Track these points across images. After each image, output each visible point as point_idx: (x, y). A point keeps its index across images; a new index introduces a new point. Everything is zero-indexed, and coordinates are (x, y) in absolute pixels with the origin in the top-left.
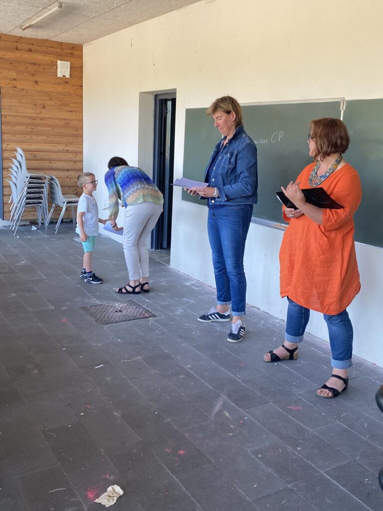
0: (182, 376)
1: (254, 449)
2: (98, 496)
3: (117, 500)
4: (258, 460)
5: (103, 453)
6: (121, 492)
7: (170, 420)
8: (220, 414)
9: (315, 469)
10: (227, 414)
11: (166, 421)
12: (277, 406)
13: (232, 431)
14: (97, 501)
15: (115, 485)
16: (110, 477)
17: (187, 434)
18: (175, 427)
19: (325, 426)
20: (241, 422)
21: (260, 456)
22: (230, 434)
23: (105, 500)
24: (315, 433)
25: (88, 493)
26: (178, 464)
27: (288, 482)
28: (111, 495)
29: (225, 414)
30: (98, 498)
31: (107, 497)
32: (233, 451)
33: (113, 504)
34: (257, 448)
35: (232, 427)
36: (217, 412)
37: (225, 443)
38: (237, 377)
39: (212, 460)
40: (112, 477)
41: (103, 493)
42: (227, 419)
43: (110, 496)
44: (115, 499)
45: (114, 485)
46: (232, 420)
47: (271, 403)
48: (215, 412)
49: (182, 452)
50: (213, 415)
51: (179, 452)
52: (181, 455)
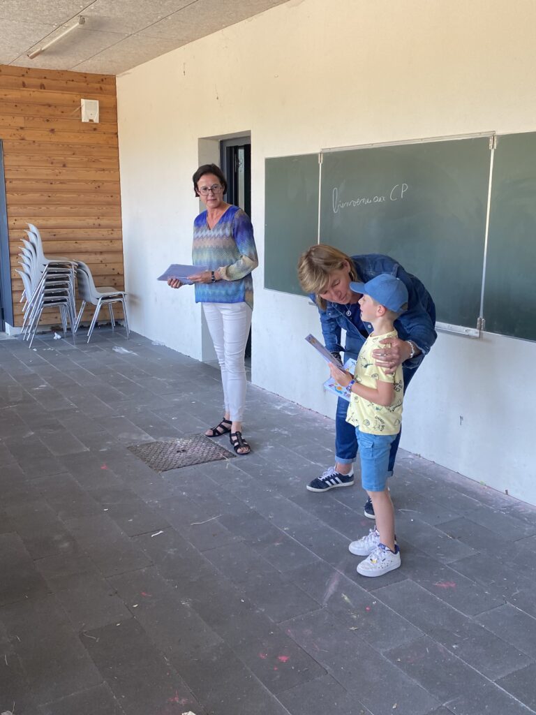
0: (277, 544)
1: (389, 649)
4: (395, 666)
5: (168, 665)
7: (263, 610)
8: (335, 598)
9: (482, 678)
10: (346, 598)
11: (258, 612)
12: (417, 582)
13: (355, 624)
15: (190, 712)
16: (180, 700)
17: (289, 631)
18: (272, 621)
19: (492, 610)
20: (368, 609)
21: (398, 660)
22: (353, 628)
24: (477, 622)
26: (278, 677)
27: (444, 699)
29: (344, 597)
32: (358, 653)
34: (393, 648)
35: (355, 617)
36: (332, 596)
37: (346, 642)
39: (328, 668)
40: (183, 700)
42: (347, 605)
45: (187, 712)
46: (354, 607)
47: (408, 579)
48: (328, 596)
49: (283, 659)
50: (326, 600)
51: (280, 658)
52: (283, 662)
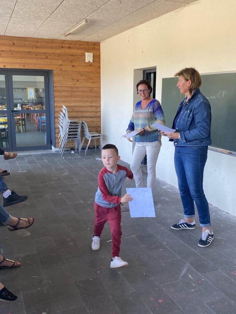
0: (161, 250)
1: (208, 301)
4: (211, 309)
5: (111, 299)
7: (153, 279)
8: (185, 276)
10: (190, 276)
11: (150, 279)
12: (224, 272)
13: (194, 288)
17: (164, 289)
18: (156, 283)
20: (200, 282)
21: (213, 306)
22: (193, 290)
26: (158, 309)
29: (189, 276)
32: (194, 302)
34: (210, 301)
35: (194, 285)
36: (184, 275)
37: (189, 296)
38: (197, 251)
39: (180, 307)
42: (190, 279)
46: (193, 281)
47: (220, 270)
48: (182, 275)
49: (161, 301)
50: (181, 276)
51: (159, 301)
52: (160, 303)
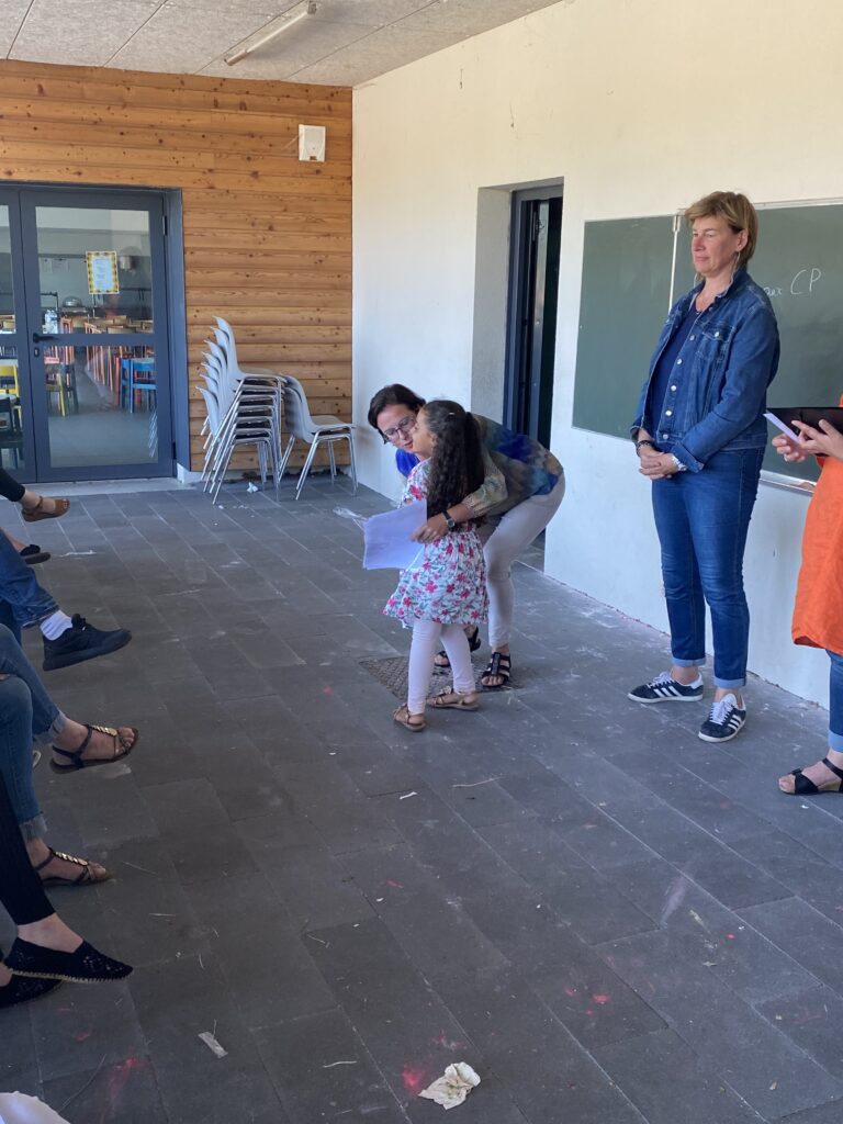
0: (589, 826)
1: (763, 1001)
2: (426, 1084)
3: (467, 1096)
4: (774, 1027)
5: (430, 990)
6: (476, 1079)
7: (569, 924)
8: (680, 916)
10: (697, 918)
11: (560, 925)
12: (810, 903)
13: (711, 957)
14: (424, 1094)
15: (462, 1063)
16: (449, 1043)
17: (609, 958)
18: (583, 940)
20: (731, 936)
21: (780, 1018)
22: (708, 964)
23: (442, 1095)
25: (404, 1075)
26: (593, 1024)
28: (454, 1083)
29: (693, 916)
30: (426, 1089)
31: (446, 1089)
32: (716, 1001)
33: (459, 1103)
34: (771, 999)
35: (711, 946)
36: (674, 912)
37: (697, 983)
38: (714, 833)
39: (668, 1019)
40: (453, 1044)
41: (437, 1078)
42: (698, 927)
43: (452, 1087)
44: (464, 1093)
45: (459, 1062)
46: (709, 932)
47: (796, 897)
48: (668, 913)
49: (601, 999)
50: (665, 917)
51: (595, 997)
52: (600, 1004)
